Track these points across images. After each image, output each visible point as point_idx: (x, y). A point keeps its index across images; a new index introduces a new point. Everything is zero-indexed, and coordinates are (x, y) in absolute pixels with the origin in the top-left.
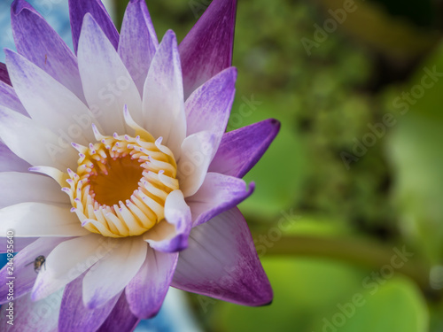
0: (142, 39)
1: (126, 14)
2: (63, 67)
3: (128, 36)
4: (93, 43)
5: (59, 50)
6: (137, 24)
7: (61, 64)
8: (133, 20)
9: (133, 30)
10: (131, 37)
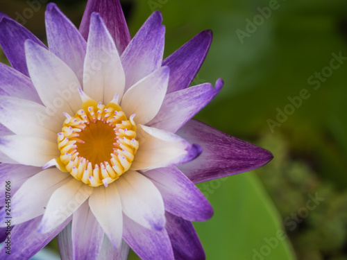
0: (62, 35)
1: (46, 23)
2: (12, 87)
3: (52, 38)
4: (36, 59)
5: (6, 76)
6: (55, 26)
7: (10, 85)
8: (51, 25)
9: (54, 32)
10: (54, 37)
